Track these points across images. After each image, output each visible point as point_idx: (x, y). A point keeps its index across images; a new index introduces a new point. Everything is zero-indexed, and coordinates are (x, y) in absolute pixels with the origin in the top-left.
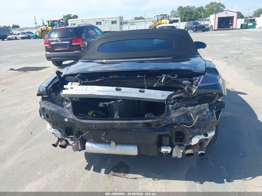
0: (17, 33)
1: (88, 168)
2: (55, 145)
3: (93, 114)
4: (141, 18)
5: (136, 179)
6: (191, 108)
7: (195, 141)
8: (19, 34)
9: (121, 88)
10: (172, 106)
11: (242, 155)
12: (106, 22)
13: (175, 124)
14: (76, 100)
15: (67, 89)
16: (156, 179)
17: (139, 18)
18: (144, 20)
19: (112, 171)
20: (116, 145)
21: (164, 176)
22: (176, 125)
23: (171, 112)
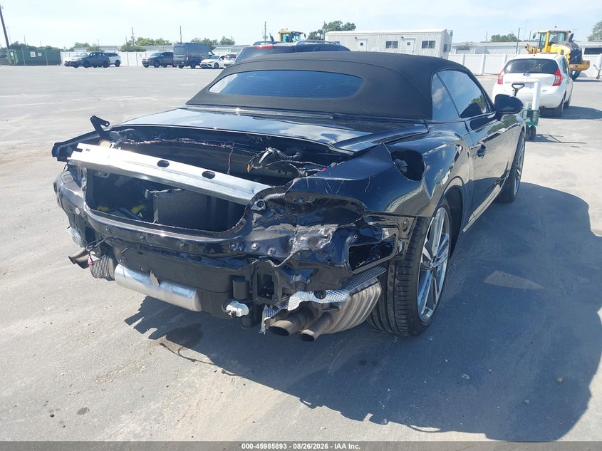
0: (221, 56)
1: (130, 321)
2: (73, 260)
3: (139, 212)
4: (513, 39)
5: (194, 361)
6: (301, 227)
7: (294, 303)
8: (223, 57)
9: (169, 161)
10: (259, 216)
11: (468, 378)
12: (409, 44)
13: (256, 256)
14: (104, 177)
15: (80, 150)
16: (227, 372)
17: (504, 39)
18: (515, 44)
19: (164, 337)
20: (160, 282)
21: (251, 373)
22: (258, 258)
23: (254, 229)
